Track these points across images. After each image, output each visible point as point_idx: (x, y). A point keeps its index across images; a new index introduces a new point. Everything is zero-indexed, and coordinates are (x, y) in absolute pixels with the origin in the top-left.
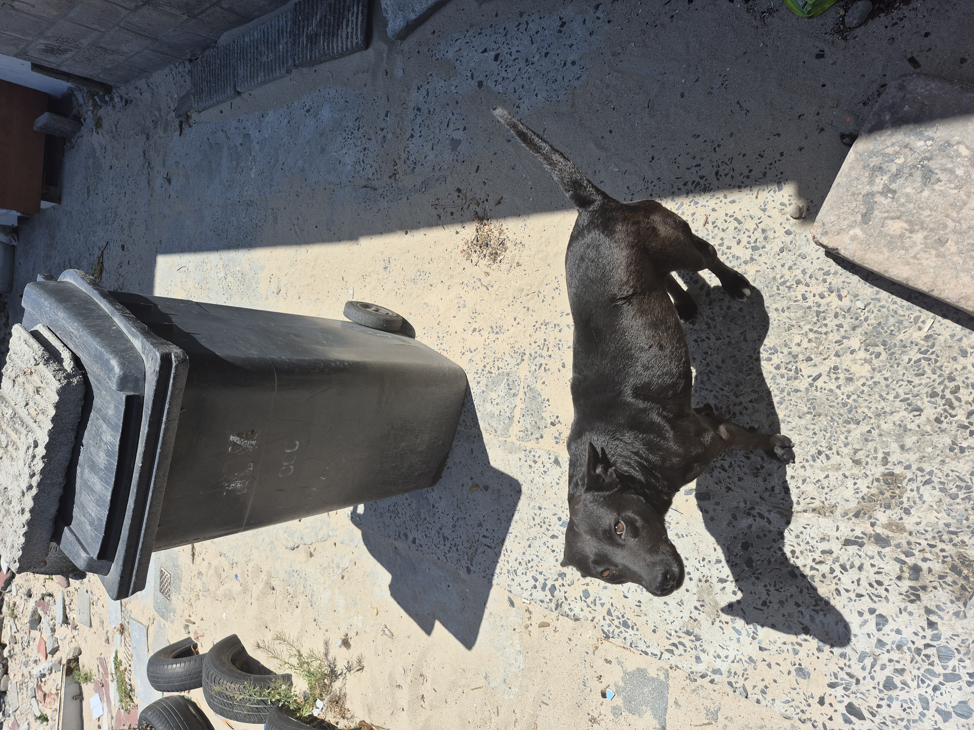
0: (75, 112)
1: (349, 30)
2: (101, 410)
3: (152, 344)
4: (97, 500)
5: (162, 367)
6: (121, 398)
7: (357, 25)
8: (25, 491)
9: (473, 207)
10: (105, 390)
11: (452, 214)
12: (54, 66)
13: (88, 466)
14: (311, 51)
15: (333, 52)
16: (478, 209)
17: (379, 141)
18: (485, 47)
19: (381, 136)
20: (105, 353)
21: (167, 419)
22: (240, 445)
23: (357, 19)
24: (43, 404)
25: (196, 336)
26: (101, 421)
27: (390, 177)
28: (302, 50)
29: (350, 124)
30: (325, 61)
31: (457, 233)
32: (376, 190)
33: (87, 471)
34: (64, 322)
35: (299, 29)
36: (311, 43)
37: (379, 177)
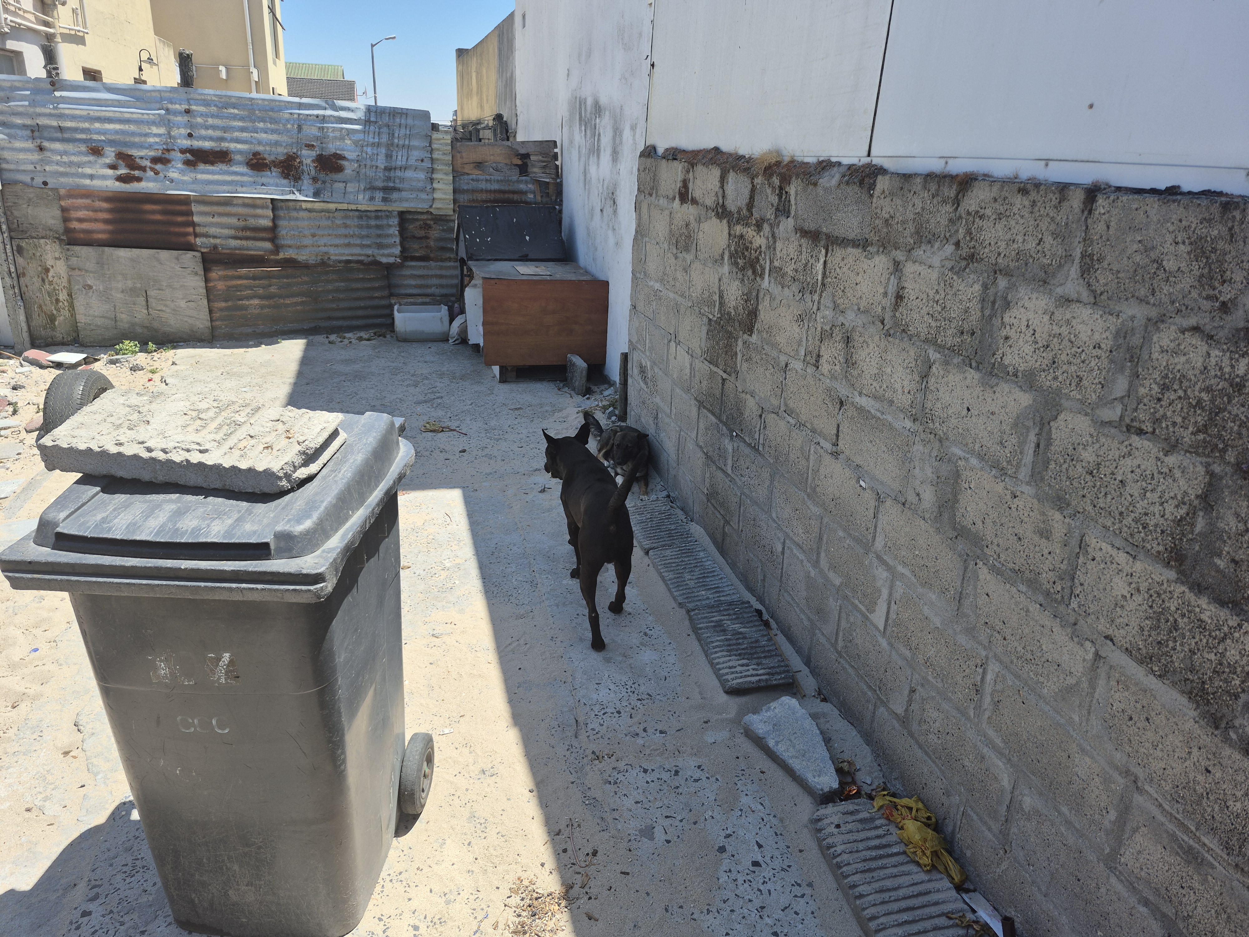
0: (594, 388)
1: (739, 669)
2: (249, 515)
3: (335, 560)
4: (135, 524)
5: (307, 576)
6: (266, 537)
7: (746, 676)
8: (145, 445)
9: (578, 879)
10: (275, 517)
11: (565, 851)
12: (630, 372)
13: (179, 508)
14: (707, 628)
15: (712, 654)
16: (577, 888)
17: (631, 729)
18: (764, 845)
19: (638, 731)
20: (319, 512)
21: (244, 589)
22: (218, 665)
23: (752, 675)
24: (253, 454)
25: (355, 590)
26: (236, 516)
27: (593, 753)
28: (705, 617)
29: (642, 688)
30: (701, 645)
31: (543, 865)
32: (576, 737)
33: (173, 506)
34: (351, 461)
35: (725, 610)
36: (715, 626)
37: (591, 738)
